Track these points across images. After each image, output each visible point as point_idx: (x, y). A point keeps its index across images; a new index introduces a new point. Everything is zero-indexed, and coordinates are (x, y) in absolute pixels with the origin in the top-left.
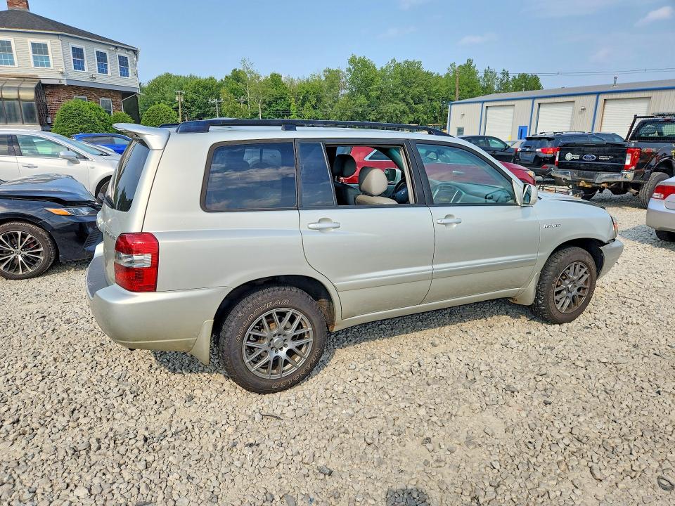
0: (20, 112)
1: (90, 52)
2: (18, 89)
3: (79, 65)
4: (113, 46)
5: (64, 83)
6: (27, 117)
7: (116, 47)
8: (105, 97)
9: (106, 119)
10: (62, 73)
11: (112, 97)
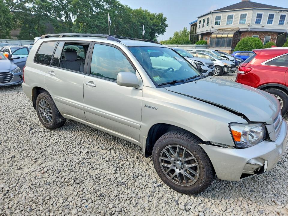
0: (226, 43)
1: (265, 15)
2: (228, 34)
3: (258, 21)
4: (279, 10)
5: (249, 30)
6: (228, 45)
7: (281, 11)
8: (268, 35)
9: (260, 45)
10: (249, 25)
11: (272, 35)
